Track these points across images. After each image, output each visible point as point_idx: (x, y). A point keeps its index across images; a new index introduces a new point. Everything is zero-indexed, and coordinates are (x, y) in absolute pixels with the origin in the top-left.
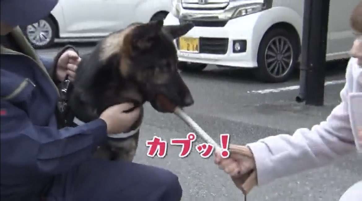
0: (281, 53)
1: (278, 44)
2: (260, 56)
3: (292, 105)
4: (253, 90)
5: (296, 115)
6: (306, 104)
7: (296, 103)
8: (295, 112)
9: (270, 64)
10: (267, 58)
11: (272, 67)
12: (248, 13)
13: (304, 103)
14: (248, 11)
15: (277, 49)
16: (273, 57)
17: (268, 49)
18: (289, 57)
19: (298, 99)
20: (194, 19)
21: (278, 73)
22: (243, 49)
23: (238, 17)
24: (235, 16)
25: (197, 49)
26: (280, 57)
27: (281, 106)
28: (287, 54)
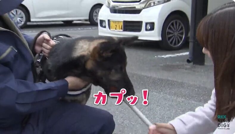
0: (177, 31)
1: (175, 25)
2: (163, 33)
3: (184, 65)
4: (159, 55)
5: (187, 71)
6: (194, 64)
7: (187, 63)
8: (186, 69)
9: (169, 38)
10: (167, 35)
11: (171, 40)
12: (155, 5)
13: (192, 63)
14: (155, 3)
15: (174, 28)
16: (172, 34)
17: (168, 28)
18: (182, 34)
19: (188, 61)
20: (119, 9)
21: (175, 44)
22: (152, 29)
23: (148, 7)
24: (146, 6)
25: (121, 29)
26: (176, 34)
27: (177, 66)
28: (181, 32)
